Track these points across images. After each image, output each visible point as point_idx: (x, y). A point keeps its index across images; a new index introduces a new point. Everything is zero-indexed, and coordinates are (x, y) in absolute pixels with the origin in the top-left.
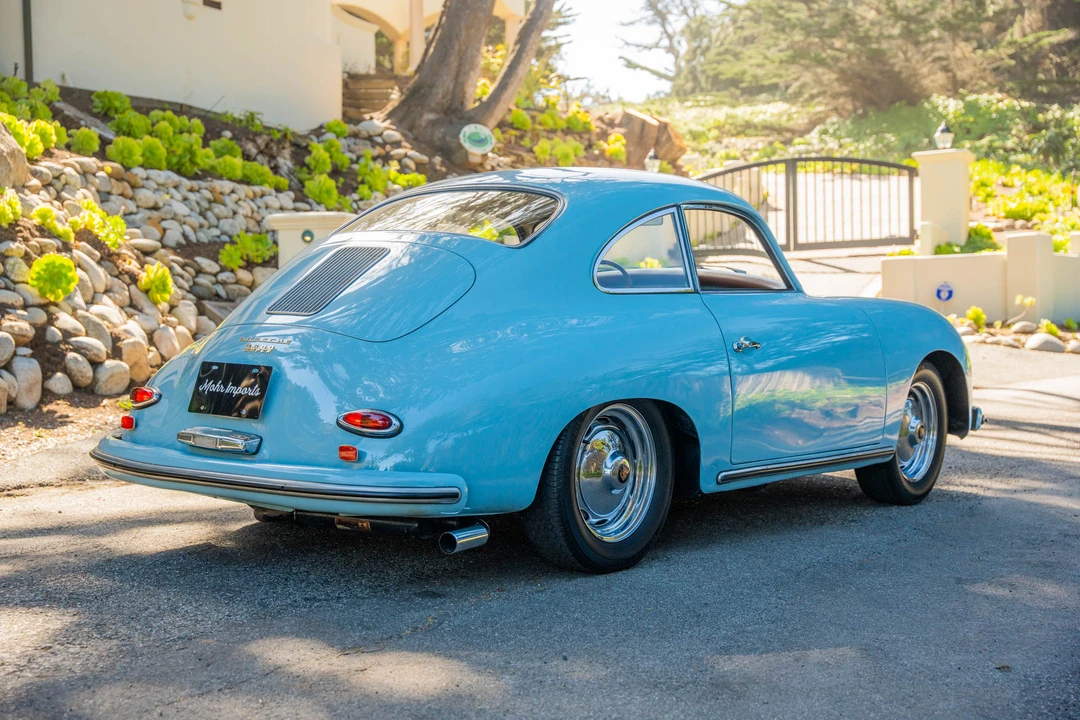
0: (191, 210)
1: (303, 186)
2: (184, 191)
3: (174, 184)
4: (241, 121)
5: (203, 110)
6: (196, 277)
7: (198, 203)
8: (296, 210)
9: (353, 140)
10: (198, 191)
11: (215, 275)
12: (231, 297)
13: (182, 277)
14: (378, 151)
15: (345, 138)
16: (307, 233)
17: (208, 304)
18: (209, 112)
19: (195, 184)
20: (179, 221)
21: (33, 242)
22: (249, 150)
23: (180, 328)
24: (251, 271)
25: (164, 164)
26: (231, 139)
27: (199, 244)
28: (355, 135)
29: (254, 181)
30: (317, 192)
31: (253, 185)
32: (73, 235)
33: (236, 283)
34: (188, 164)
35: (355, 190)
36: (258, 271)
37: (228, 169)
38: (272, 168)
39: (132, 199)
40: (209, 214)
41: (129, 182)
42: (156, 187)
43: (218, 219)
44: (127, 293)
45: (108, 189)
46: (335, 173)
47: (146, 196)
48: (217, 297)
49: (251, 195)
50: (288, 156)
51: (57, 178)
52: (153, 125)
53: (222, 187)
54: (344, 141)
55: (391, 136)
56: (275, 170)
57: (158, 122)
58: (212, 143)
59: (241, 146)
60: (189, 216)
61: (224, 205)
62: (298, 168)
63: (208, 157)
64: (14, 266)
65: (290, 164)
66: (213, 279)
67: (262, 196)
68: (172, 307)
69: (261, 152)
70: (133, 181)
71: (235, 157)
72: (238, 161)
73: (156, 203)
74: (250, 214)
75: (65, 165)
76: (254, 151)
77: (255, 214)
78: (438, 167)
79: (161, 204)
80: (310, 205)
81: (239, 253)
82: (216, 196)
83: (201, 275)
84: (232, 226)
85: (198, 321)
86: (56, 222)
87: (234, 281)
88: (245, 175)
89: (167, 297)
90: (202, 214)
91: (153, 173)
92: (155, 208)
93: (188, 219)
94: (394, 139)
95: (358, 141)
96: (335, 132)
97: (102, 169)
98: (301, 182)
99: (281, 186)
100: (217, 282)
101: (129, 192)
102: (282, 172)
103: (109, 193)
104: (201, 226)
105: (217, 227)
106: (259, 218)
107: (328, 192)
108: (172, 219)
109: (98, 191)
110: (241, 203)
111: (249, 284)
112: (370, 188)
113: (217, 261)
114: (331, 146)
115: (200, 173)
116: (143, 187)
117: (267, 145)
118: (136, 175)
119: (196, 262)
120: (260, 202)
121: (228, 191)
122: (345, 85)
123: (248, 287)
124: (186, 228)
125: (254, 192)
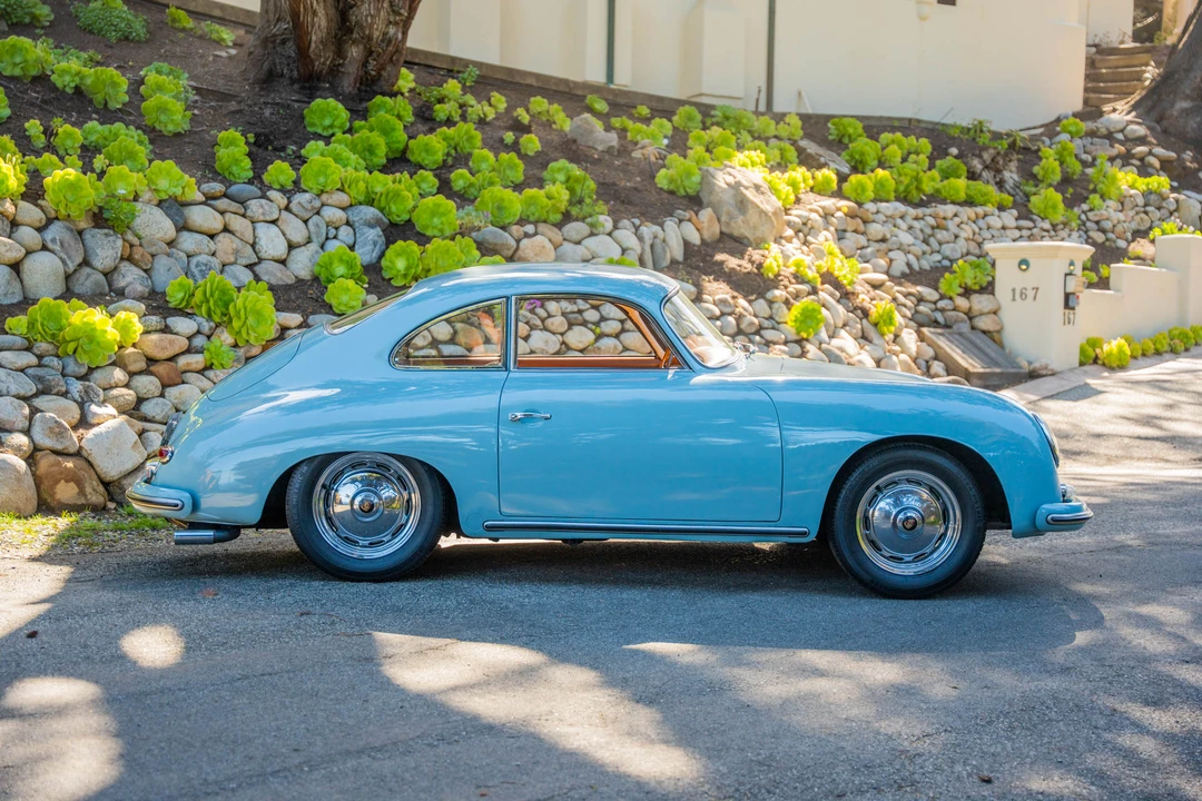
0: (915, 238)
1: (1029, 201)
2: (909, 220)
3: (900, 214)
4: (969, 129)
5: (931, 123)
6: (917, 305)
7: (922, 231)
9: (1089, 139)
10: (922, 219)
11: (935, 303)
12: (949, 323)
13: (905, 306)
14: (1118, 149)
15: (1081, 138)
16: (1024, 262)
17: (925, 330)
18: (937, 124)
19: (920, 212)
20: (903, 250)
21: (791, 289)
22: (975, 167)
23: (903, 357)
24: (968, 298)
25: (893, 194)
26: (956, 157)
27: (921, 271)
28: (1092, 134)
29: (977, 202)
30: (1042, 206)
31: (976, 206)
32: (819, 280)
33: (954, 310)
34: (914, 191)
35: (1085, 199)
36: (975, 298)
37: (952, 192)
38: (997, 183)
39: (863, 234)
40: (932, 240)
41: (861, 218)
42: (884, 219)
43: (940, 244)
44: (859, 326)
45: (844, 227)
46: (1065, 183)
47: (876, 229)
48: (935, 323)
49: (973, 216)
50: (1014, 169)
51: (804, 224)
52: (883, 149)
53: (945, 211)
54: (1079, 142)
55: (1135, 131)
56: (1000, 185)
57: (887, 146)
58: (938, 162)
59: (965, 164)
60: (913, 245)
61: (947, 229)
62: (1024, 181)
63: (933, 179)
64: (777, 310)
65: (1016, 177)
66: (933, 306)
67: (985, 216)
68: (896, 336)
69: (986, 167)
70: (865, 217)
71: (959, 177)
72: (963, 182)
73: (885, 236)
74: (971, 237)
75: (811, 210)
76: (979, 167)
77: (977, 237)
78: (1188, 164)
79: (888, 236)
80: (1033, 221)
81: (957, 282)
82: (939, 220)
83: (922, 304)
84: (953, 250)
85: (918, 346)
86: (807, 270)
87: (950, 307)
88: (968, 196)
89: (892, 329)
90: (925, 241)
91: (883, 205)
92: (883, 240)
93: (912, 248)
94: (1137, 134)
95: (1096, 140)
96: (1070, 132)
97: (839, 209)
98: (1027, 196)
99: (1005, 203)
100: (937, 309)
101: (862, 228)
102: (1007, 187)
103: (845, 231)
104: (924, 253)
105: (938, 252)
106: (980, 240)
107: (1054, 207)
108: (898, 249)
109: (836, 230)
110: (963, 226)
111: (966, 311)
112: (1102, 197)
113: (936, 289)
114: (1064, 149)
115: (924, 198)
116: (874, 221)
117: (993, 160)
118: (867, 210)
119: (919, 291)
120: (981, 223)
121: (950, 215)
122: (1091, 63)
123: (965, 314)
124: (911, 257)
125: (976, 214)
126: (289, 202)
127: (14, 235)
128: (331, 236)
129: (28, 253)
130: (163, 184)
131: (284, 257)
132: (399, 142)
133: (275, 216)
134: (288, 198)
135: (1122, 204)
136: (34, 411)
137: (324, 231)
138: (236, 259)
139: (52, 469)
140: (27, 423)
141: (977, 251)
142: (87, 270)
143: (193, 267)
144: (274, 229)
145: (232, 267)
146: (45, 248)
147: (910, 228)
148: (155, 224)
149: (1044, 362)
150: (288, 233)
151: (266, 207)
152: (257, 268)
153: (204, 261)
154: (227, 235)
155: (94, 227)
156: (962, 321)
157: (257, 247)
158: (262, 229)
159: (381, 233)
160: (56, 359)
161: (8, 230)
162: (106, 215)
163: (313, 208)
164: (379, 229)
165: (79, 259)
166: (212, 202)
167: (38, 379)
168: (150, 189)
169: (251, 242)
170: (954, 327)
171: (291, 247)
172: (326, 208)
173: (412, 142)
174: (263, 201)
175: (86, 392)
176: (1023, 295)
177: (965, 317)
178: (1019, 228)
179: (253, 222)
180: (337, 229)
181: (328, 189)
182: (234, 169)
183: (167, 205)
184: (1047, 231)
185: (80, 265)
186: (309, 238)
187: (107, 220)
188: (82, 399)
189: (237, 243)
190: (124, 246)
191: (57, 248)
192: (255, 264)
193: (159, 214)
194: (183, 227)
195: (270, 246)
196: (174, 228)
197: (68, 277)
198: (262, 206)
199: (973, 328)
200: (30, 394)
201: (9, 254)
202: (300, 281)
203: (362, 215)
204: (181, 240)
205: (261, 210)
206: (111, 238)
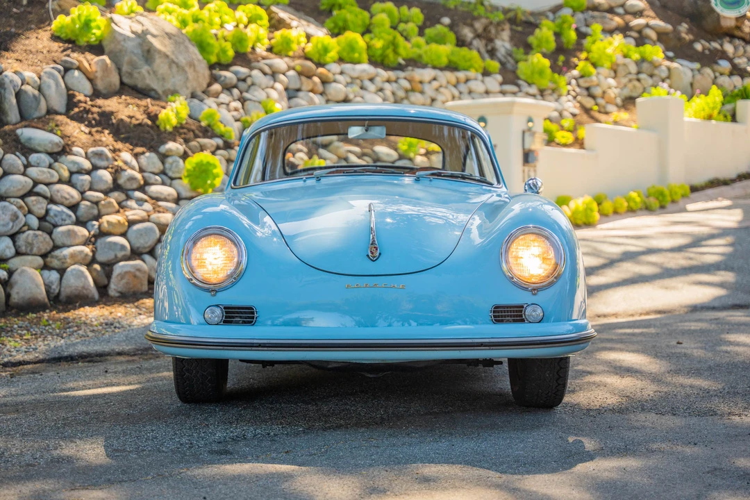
1: (517, 67)
2: (380, 82)
3: (370, 77)
7: (393, 93)
8: (503, 93)
10: (396, 82)
14: (617, 22)
15: (582, 12)
19: (394, 75)
22: (465, 35)
25: (365, 57)
26: (447, 26)
28: (594, 8)
29: (461, 66)
30: (530, 72)
31: (459, 71)
34: (391, 55)
35: (576, 66)
37: (433, 57)
38: (488, 52)
39: (321, 94)
45: (297, 86)
46: (557, 52)
49: (454, 80)
50: (507, 38)
51: (243, 80)
52: (371, 17)
53: (423, 75)
54: (580, 16)
55: (637, 5)
58: (429, 30)
59: (456, 32)
61: (422, 92)
62: (515, 49)
63: (416, 45)
65: (508, 45)
67: (467, 80)
69: (478, 36)
70: (325, 76)
72: (448, 48)
73: (347, 97)
76: (470, 36)
78: (684, 35)
80: (518, 86)
82: (415, 85)
88: (450, 61)
91: (348, 67)
94: (636, 9)
96: (572, 7)
97: (293, 68)
99: (491, 69)
101: (320, 87)
102: (499, 55)
107: (541, 72)
109: (286, 89)
110: (442, 90)
114: (564, 22)
115: (401, 62)
117: (485, 29)
118: (330, 70)
120: (463, 87)
121: (428, 79)
125: (458, 78)
135: (615, 71)
147: (380, 90)
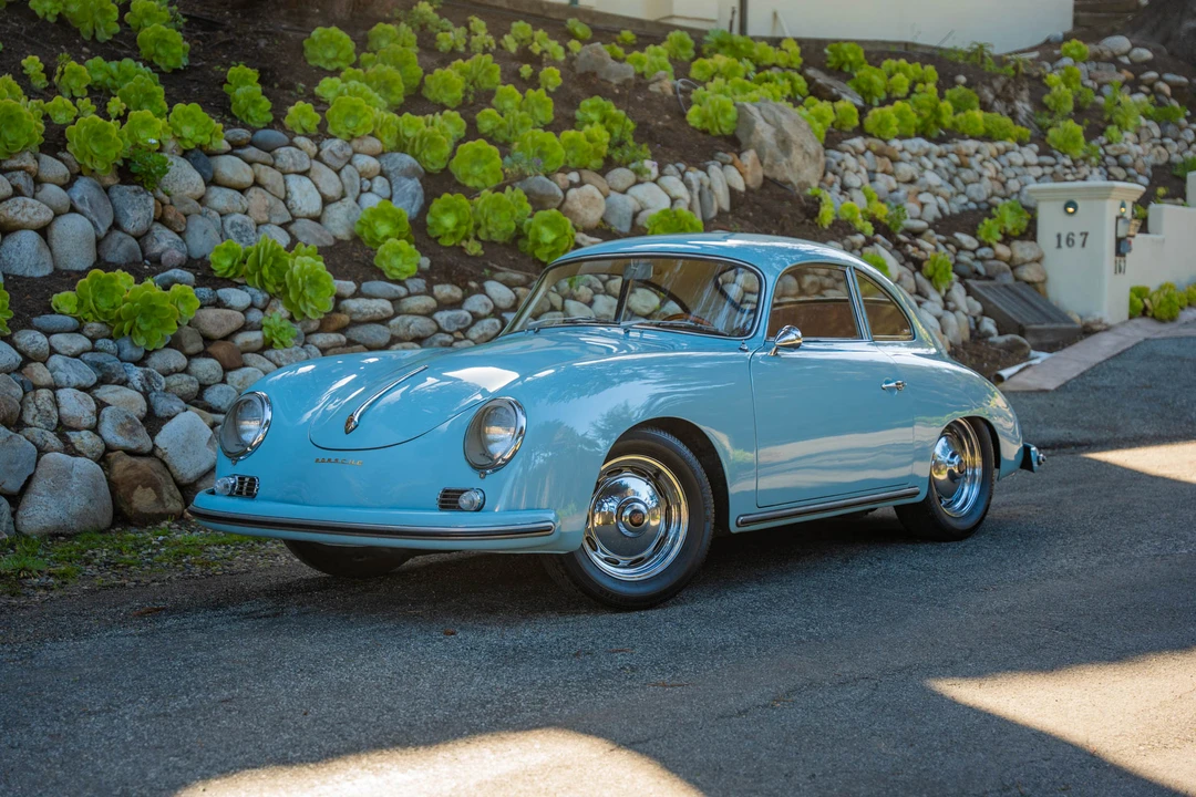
0: (942, 178)
2: (933, 157)
3: (925, 152)
4: (969, 54)
6: (956, 255)
7: (947, 169)
9: (1094, 64)
10: (946, 157)
11: (974, 251)
12: (990, 274)
14: (1126, 74)
15: (1085, 63)
16: (1070, 204)
17: (969, 281)
20: (932, 193)
21: (846, 241)
22: (986, 96)
23: (959, 315)
24: (1008, 245)
25: (913, 130)
26: (965, 86)
27: (953, 217)
28: (1096, 58)
29: (995, 136)
31: (995, 141)
32: (872, 230)
33: (995, 259)
34: (932, 126)
35: (1102, 131)
36: (1016, 245)
39: (892, 174)
40: (957, 180)
41: (889, 157)
42: (910, 157)
43: (966, 184)
44: (913, 280)
45: (874, 168)
46: (1079, 112)
47: (906, 169)
48: (979, 275)
49: (995, 152)
50: (1026, 99)
52: (889, 78)
53: (968, 148)
54: (1083, 67)
55: (1140, 55)
56: (1013, 115)
57: (893, 74)
58: (947, 92)
59: (977, 92)
60: (941, 186)
61: (970, 168)
63: (949, 112)
65: (1028, 107)
66: (972, 255)
67: (1006, 151)
68: (947, 290)
69: (997, 97)
70: (892, 156)
72: (978, 114)
73: (913, 176)
74: (994, 176)
76: (991, 97)
77: (1000, 175)
79: (917, 177)
80: (1054, 157)
81: (997, 227)
82: (964, 159)
83: (961, 252)
84: (979, 191)
85: (967, 301)
86: (859, 217)
87: (991, 256)
88: (986, 130)
89: (948, 282)
90: (951, 182)
91: (907, 143)
92: (912, 181)
93: (941, 190)
94: (1144, 59)
95: (1101, 64)
96: (1072, 56)
97: (868, 147)
98: (1043, 129)
99: (1023, 138)
101: (890, 167)
103: (875, 172)
104: (952, 195)
105: (964, 193)
106: (1004, 179)
108: (927, 191)
110: (986, 164)
111: (1008, 259)
112: (1120, 126)
113: (974, 235)
114: (1070, 75)
115: (943, 133)
116: (900, 160)
117: (1004, 88)
118: (894, 148)
119: (956, 238)
120: (1004, 160)
121: (972, 151)
123: (1007, 263)
124: (941, 200)
125: (998, 150)
126: (319, 150)
127: (39, 195)
128: (365, 188)
129: (57, 215)
130: (188, 131)
131: (319, 213)
132: (414, 78)
133: (306, 167)
134: (318, 145)
135: (1138, 135)
136: (101, 405)
137: (358, 183)
138: (270, 218)
139: (128, 473)
140: (95, 420)
141: (1002, 192)
142: (119, 234)
143: (227, 227)
144: (306, 182)
145: (267, 227)
146: (73, 209)
147: (936, 167)
148: (184, 179)
149: (1098, 315)
150: (321, 186)
151: (296, 156)
152: (292, 228)
153: (239, 222)
154: (259, 189)
155: (120, 183)
156: (1005, 271)
157: (289, 203)
158: (293, 181)
159: (420, 185)
160: (111, 342)
161: (32, 188)
162: (134, 169)
163: (345, 156)
164: (416, 180)
165: (109, 222)
166: (239, 151)
167: (96, 366)
168: (175, 137)
169: (283, 196)
170: (998, 279)
171: (326, 201)
172: (357, 156)
173: (428, 77)
174: (293, 149)
175: (147, 380)
176: (1070, 241)
177: (1007, 267)
178: (1041, 165)
179: (284, 174)
180: (370, 179)
181: (359, 134)
182: (251, 112)
183: (193, 155)
184: (1068, 167)
185: (110, 229)
186: (343, 191)
187: (134, 175)
188: (144, 388)
189: (270, 200)
190: (156, 206)
191: (87, 209)
192: (289, 223)
193: (185, 166)
194: (212, 181)
195: (304, 203)
196: (203, 184)
197: (99, 242)
198: (292, 155)
199: (1017, 279)
200: (91, 383)
201: (37, 217)
202: (339, 242)
203: (397, 164)
204: (211, 196)
205: (291, 160)
206: (143, 196)
